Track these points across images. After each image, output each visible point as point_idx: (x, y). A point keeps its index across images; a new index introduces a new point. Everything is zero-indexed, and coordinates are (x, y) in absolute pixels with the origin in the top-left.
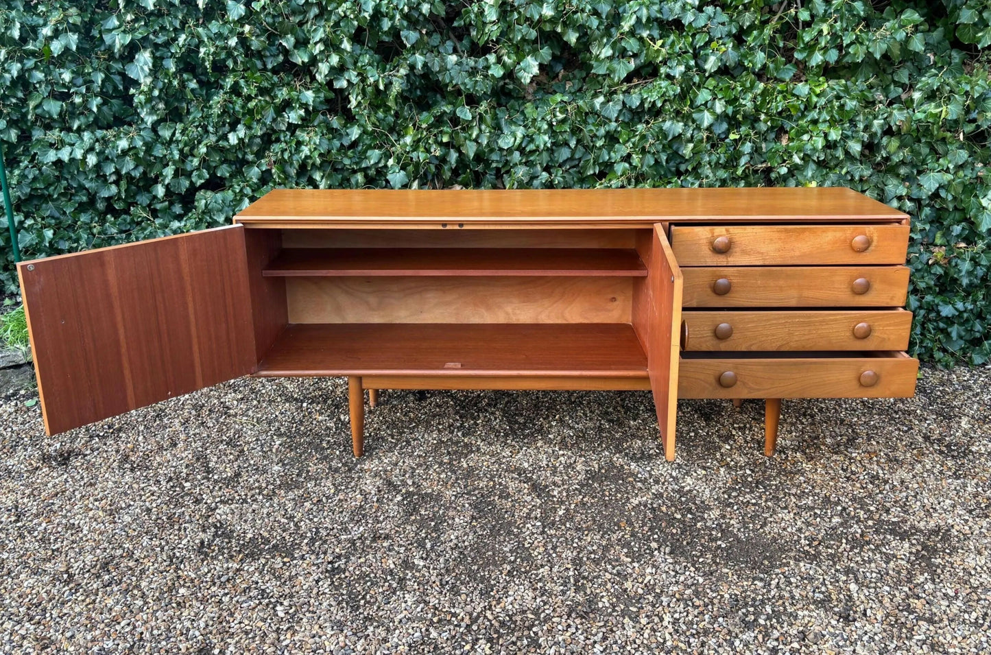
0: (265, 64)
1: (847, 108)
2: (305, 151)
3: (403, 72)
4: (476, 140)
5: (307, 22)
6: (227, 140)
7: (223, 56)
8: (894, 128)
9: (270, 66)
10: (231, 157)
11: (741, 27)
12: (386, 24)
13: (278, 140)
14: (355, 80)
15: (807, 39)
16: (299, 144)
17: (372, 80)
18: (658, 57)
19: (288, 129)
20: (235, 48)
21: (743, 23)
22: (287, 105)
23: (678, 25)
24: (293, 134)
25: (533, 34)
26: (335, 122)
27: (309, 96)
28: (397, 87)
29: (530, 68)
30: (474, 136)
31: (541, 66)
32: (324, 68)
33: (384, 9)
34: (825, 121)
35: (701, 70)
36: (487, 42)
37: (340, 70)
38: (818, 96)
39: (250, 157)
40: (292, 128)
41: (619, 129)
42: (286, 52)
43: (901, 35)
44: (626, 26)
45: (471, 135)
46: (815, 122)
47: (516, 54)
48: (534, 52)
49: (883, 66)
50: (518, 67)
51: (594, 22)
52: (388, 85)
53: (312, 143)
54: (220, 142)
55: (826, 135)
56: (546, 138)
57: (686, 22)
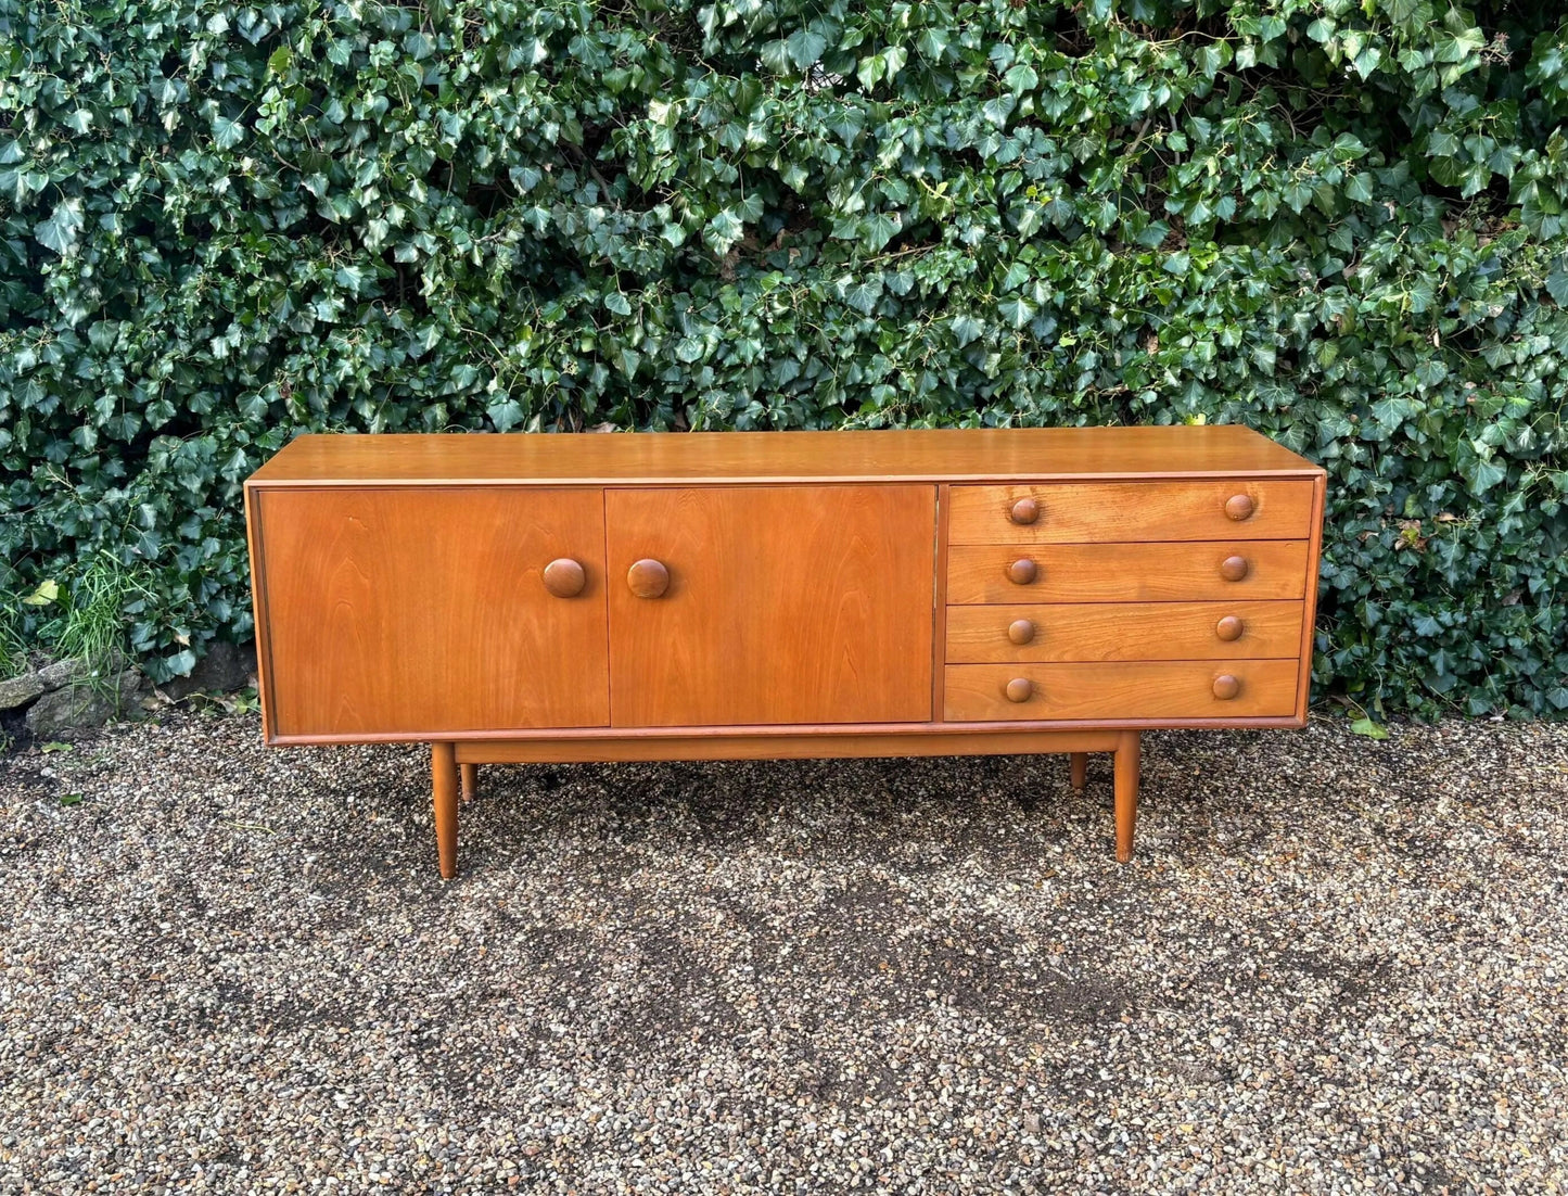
0: (275, 223)
1: (1251, 294)
2: (346, 367)
3: (513, 235)
4: (638, 349)
5: (349, 151)
6: (211, 351)
7: (205, 209)
8: (1327, 327)
9: (283, 225)
10: (214, 378)
11: (1077, 162)
12: (486, 158)
13: (298, 350)
14: (432, 249)
15: (1184, 180)
16: (335, 355)
17: (461, 249)
18: (939, 211)
19: (315, 331)
20: (225, 196)
21: (1080, 154)
22: (314, 290)
23: (971, 157)
24: (323, 339)
25: (732, 173)
26: (397, 318)
27: (353, 276)
28: (504, 261)
29: (728, 229)
30: (635, 341)
31: (747, 226)
32: (378, 229)
33: (481, 132)
34: (1215, 315)
35: (1011, 232)
36: (655, 186)
37: (405, 232)
38: (1204, 273)
39: (248, 379)
40: (322, 329)
41: (879, 329)
42: (311, 201)
43: (1334, 175)
44: (887, 159)
45: (629, 340)
46: (1200, 317)
47: (705, 205)
48: (735, 203)
49: (1310, 225)
50: (708, 227)
51: (834, 154)
52: (490, 257)
53: (357, 354)
54: (197, 354)
55: (1218, 338)
56: (757, 344)
57: (985, 153)
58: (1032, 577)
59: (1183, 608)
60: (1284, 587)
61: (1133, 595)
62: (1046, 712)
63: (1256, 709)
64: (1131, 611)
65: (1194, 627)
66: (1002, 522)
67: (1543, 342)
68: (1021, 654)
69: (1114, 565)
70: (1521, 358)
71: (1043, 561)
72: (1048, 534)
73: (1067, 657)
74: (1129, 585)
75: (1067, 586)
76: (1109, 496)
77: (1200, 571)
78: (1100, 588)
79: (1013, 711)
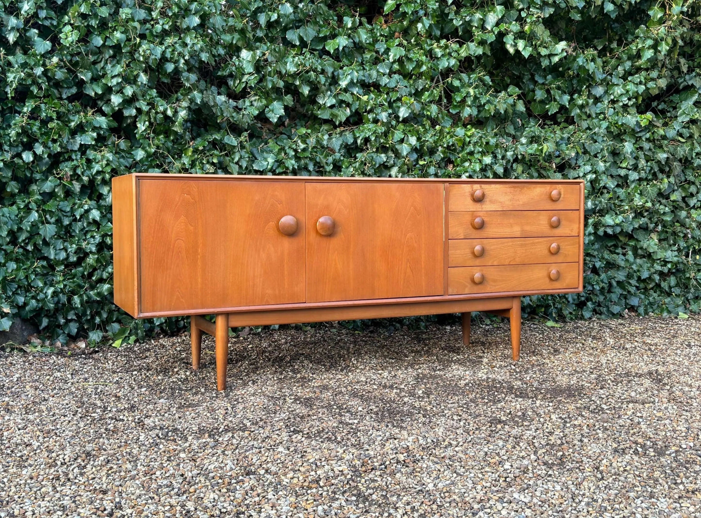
0: (61, 94)
1: (491, 143)
2: (97, 167)
3: (185, 104)
4: (237, 163)
5: (100, 62)
6: (21, 158)
7: (29, 82)
8: (519, 157)
9: (64, 96)
10: (20, 174)
11: (417, 90)
12: (170, 67)
13: (70, 159)
14: (145, 108)
15: (459, 99)
16: (89, 161)
17: (161, 109)
18: (367, 106)
19: (79, 149)
20: (39, 77)
21: (418, 87)
22: (81, 129)
23: (377, 86)
24: (83, 153)
25: (281, 84)
26: (123, 144)
27: (102, 121)
28: (183, 114)
29: (276, 111)
30: (236, 159)
31: (286, 108)
32: (116, 100)
33: (168, 55)
34: (479, 152)
35: (397, 117)
36: (245, 88)
37: (129, 102)
38: (469, 137)
39: (38, 176)
40: (83, 149)
41: (342, 158)
42: (81, 84)
43: (511, 101)
44: (343, 84)
45: (233, 159)
46: (471, 153)
47: (266, 99)
48: (280, 99)
49: (500, 119)
50: (267, 109)
51: (322, 79)
52: (176, 112)
53: (105, 159)
54: (15, 159)
55: (480, 161)
56: (293, 162)
57: (383, 83)
58: (482, 226)
59: (536, 240)
60: (572, 230)
61: (518, 234)
62: (488, 289)
63: (564, 286)
64: (518, 242)
65: (540, 248)
66: (469, 201)
67: (588, 168)
68: (478, 262)
69: (511, 221)
70: (581, 174)
71: (486, 219)
72: (487, 206)
73: (495, 263)
74: (516, 230)
75: (495, 230)
76: (508, 190)
77: (541, 224)
78: (506, 231)
79: (476, 289)
